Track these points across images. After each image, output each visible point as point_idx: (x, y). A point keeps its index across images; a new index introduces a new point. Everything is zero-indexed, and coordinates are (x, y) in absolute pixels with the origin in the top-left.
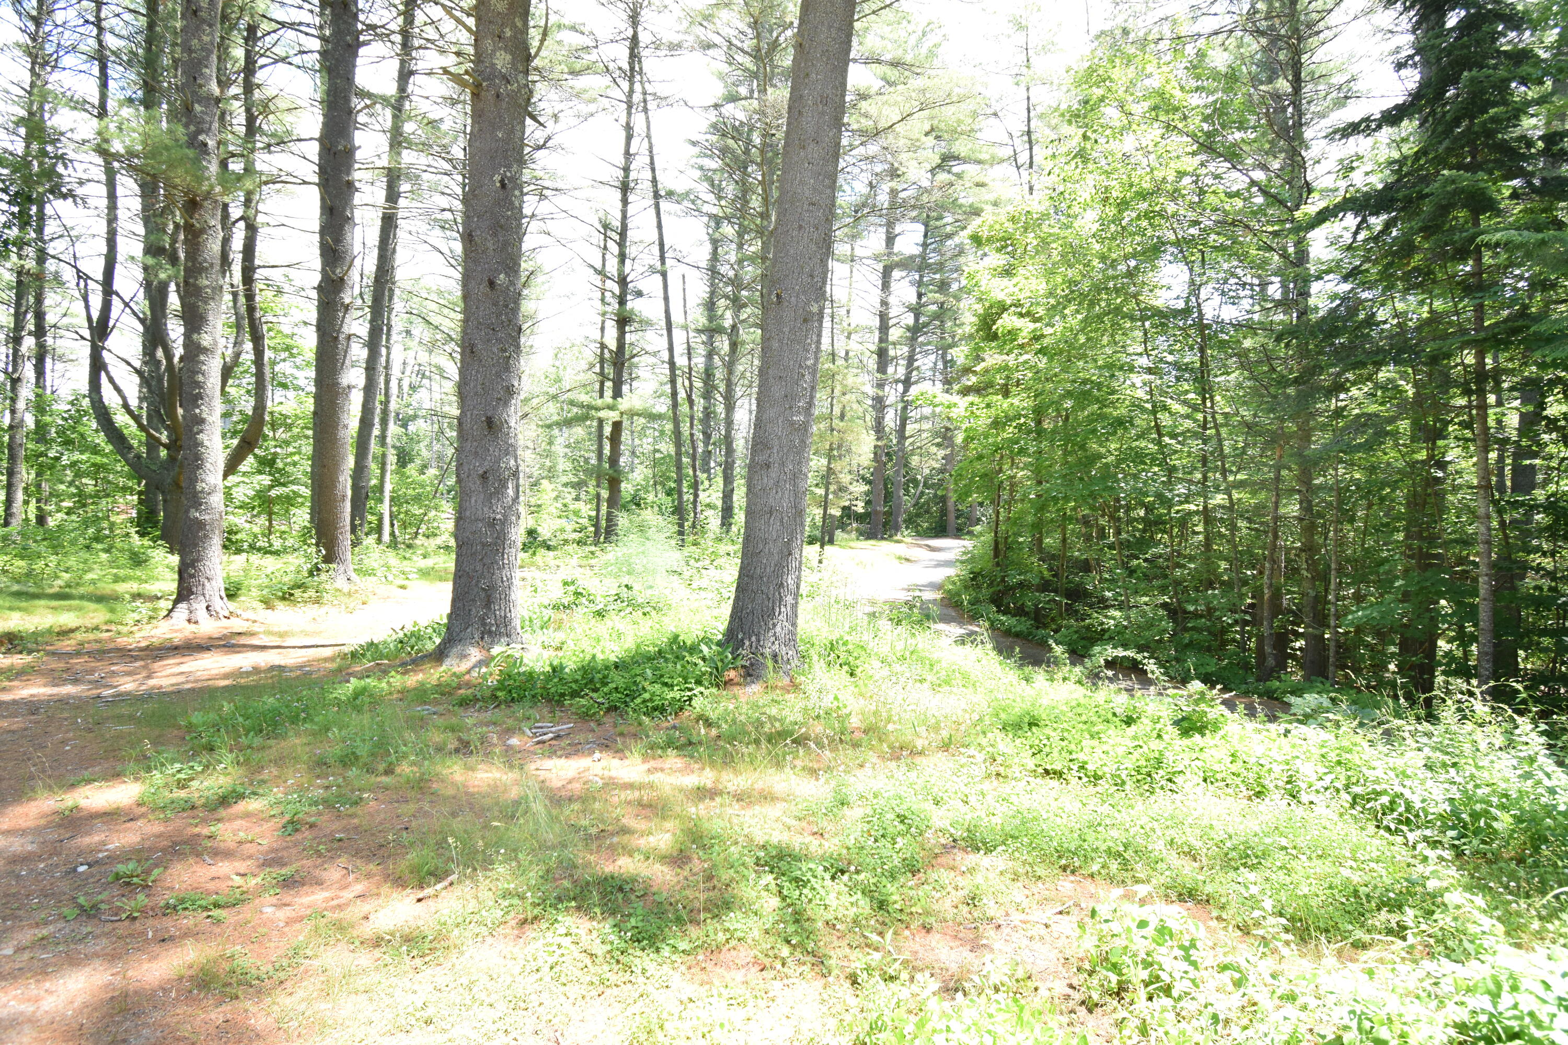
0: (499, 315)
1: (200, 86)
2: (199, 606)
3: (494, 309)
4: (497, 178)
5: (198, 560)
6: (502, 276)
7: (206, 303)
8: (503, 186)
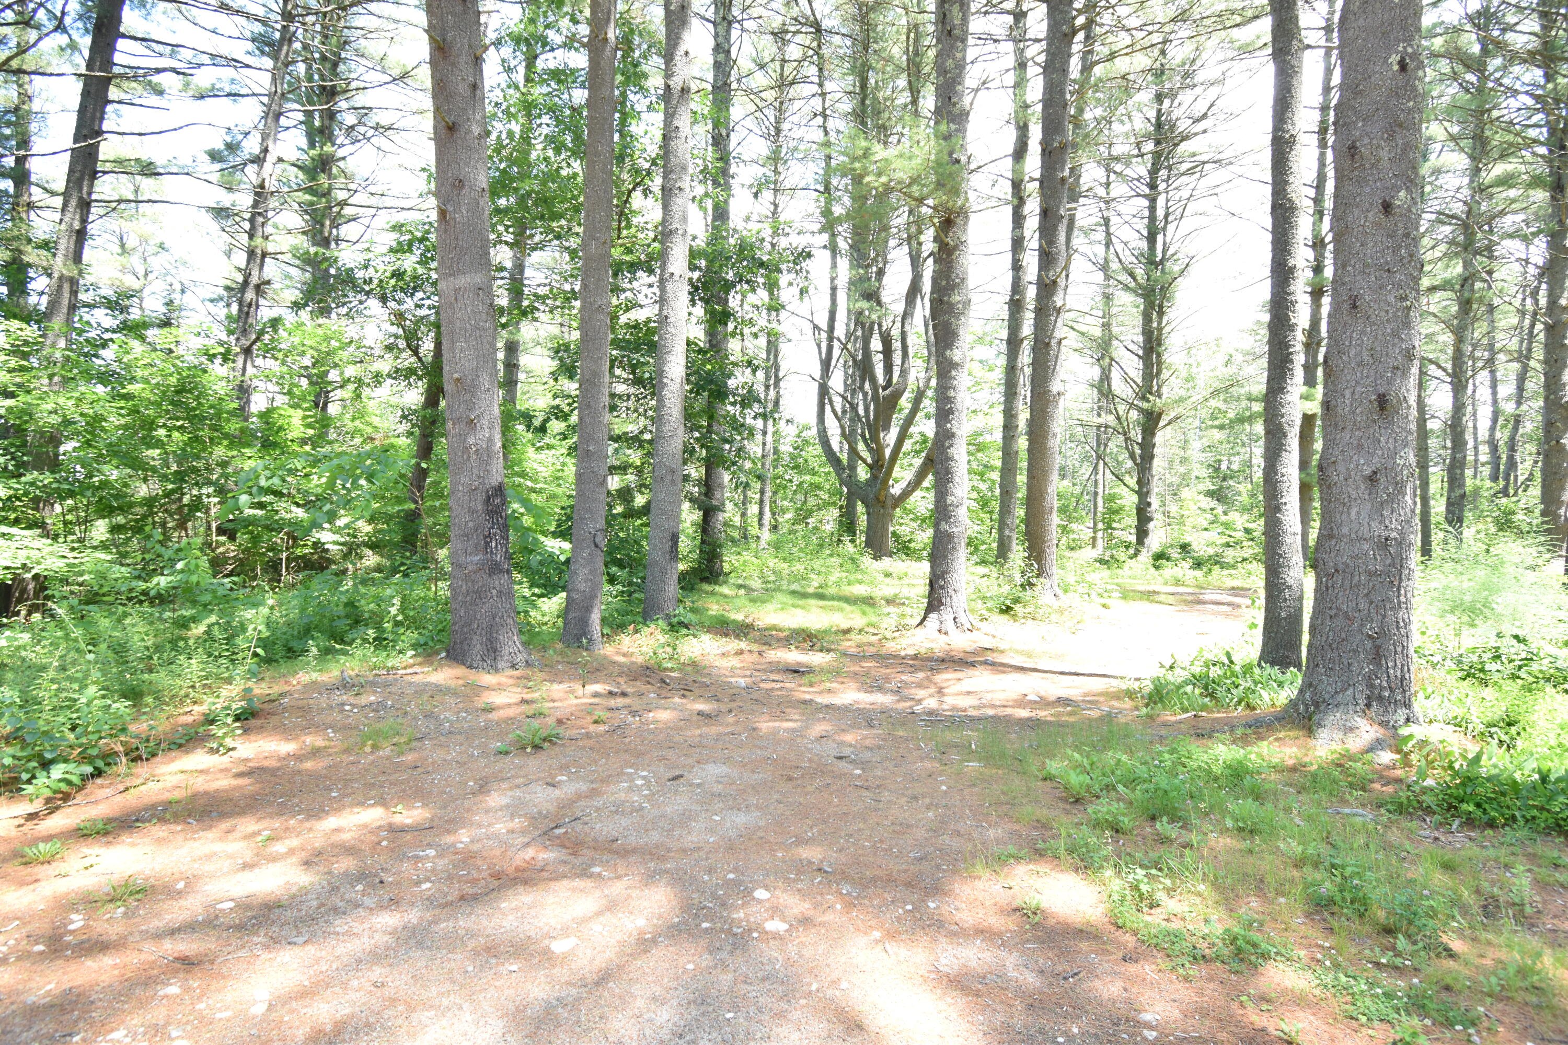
0: (1395, 250)
1: (954, 104)
2: (947, 615)
3: (1389, 242)
4: (1394, 59)
5: (947, 572)
6: (1402, 194)
7: (958, 319)
8: (1403, 66)
